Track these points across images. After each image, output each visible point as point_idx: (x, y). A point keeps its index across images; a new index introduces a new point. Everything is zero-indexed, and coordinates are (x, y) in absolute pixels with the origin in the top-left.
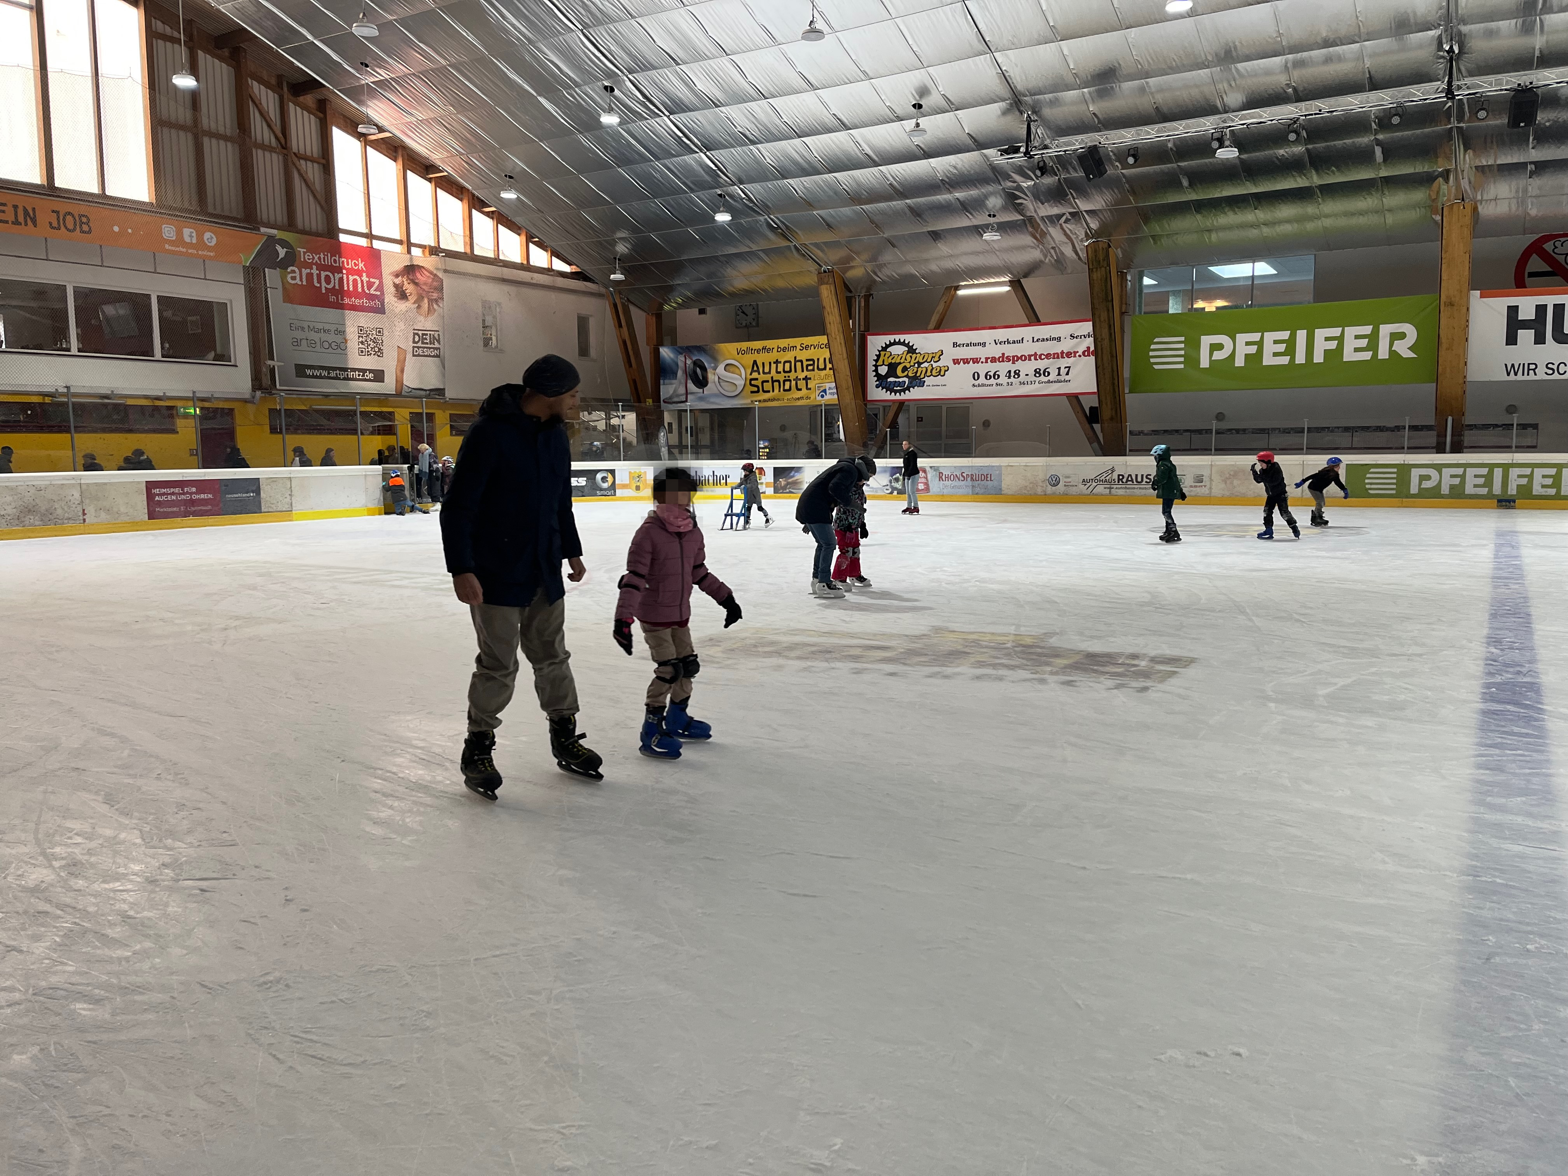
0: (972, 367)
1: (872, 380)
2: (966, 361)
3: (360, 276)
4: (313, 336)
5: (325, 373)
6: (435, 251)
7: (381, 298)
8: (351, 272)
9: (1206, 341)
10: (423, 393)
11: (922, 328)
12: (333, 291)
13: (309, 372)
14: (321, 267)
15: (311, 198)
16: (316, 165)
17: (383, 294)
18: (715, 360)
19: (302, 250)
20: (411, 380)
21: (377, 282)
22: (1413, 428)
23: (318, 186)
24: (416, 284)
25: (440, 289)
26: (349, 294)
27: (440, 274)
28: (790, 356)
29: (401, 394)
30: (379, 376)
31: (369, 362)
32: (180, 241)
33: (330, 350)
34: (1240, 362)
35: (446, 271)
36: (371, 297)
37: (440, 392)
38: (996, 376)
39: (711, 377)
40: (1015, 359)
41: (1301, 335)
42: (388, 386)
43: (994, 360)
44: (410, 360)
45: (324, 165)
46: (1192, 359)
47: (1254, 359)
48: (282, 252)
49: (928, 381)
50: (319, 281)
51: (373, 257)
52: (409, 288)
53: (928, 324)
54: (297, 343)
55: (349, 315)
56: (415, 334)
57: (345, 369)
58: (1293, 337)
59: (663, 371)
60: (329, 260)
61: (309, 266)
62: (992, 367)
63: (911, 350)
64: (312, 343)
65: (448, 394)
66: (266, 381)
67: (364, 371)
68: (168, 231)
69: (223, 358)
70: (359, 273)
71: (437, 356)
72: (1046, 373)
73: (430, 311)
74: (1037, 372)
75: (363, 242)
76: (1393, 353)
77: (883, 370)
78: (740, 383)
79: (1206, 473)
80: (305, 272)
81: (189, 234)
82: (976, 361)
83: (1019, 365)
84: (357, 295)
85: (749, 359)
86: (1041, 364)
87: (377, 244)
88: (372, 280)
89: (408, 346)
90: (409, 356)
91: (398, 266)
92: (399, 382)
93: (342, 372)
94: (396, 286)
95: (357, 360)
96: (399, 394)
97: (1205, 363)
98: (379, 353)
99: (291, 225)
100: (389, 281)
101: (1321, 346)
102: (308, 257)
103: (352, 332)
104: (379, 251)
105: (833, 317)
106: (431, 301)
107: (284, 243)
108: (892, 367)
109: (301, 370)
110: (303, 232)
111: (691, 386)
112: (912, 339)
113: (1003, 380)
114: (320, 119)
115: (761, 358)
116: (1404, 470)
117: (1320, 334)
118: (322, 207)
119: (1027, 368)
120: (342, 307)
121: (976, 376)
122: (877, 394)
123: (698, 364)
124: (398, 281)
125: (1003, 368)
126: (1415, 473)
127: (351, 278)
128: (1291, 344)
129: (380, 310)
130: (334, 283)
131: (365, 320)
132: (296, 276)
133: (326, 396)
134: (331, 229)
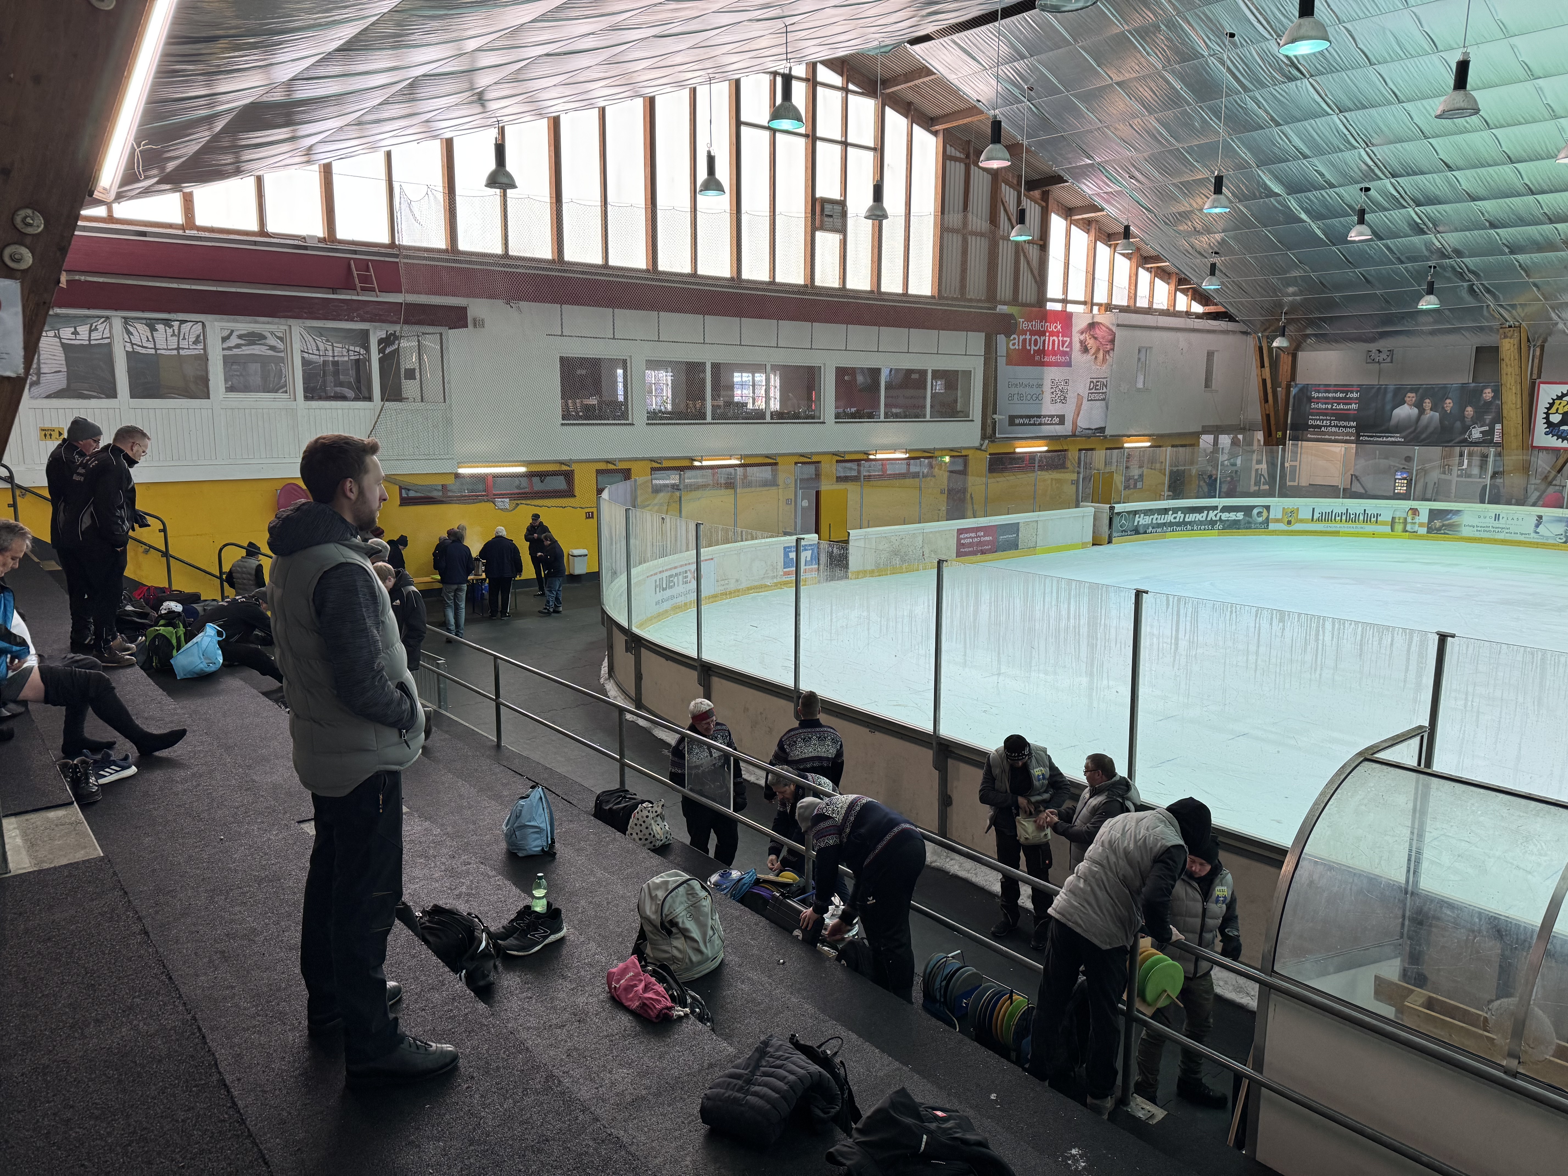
1: (1541, 428)
3: (1058, 337)
4: (1022, 390)
5: (1027, 421)
6: (1109, 307)
10: (1090, 432)
12: (1039, 352)
13: (1017, 421)
14: (1033, 333)
15: (1030, 275)
16: (1035, 246)
17: (1071, 349)
19: (1021, 320)
20: (1082, 423)
21: (1068, 339)
23: (1035, 263)
24: (1096, 338)
25: (1112, 341)
27: (1114, 329)
30: (1062, 419)
31: (1056, 409)
33: (1031, 401)
35: (1118, 325)
37: (1102, 430)
44: (1084, 404)
45: (1041, 246)
50: (1030, 345)
54: (1012, 398)
55: (1045, 370)
56: (1091, 382)
57: (1039, 417)
61: (1024, 333)
64: (1021, 396)
65: (1108, 432)
66: (990, 431)
67: (1052, 416)
69: (966, 415)
71: (1104, 399)
73: (1104, 360)
75: (1061, 307)
80: (1021, 338)
87: (1070, 308)
88: (1065, 339)
89: (1085, 392)
90: (1085, 401)
91: (1083, 324)
92: (1075, 424)
93: (1038, 419)
94: (1081, 342)
95: (1048, 408)
96: (1074, 435)
98: (1064, 400)
99: (1015, 300)
100: (1076, 338)
103: (1047, 386)
105: (1511, 369)
106: (1105, 352)
109: (1012, 420)
110: (1024, 305)
114: (1042, 207)
118: (1036, 282)
120: (1042, 364)
124: (1082, 338)
127: (1051, 339)
131: (1057, 373)
133: (1026, 440)
134: (1042, 298)
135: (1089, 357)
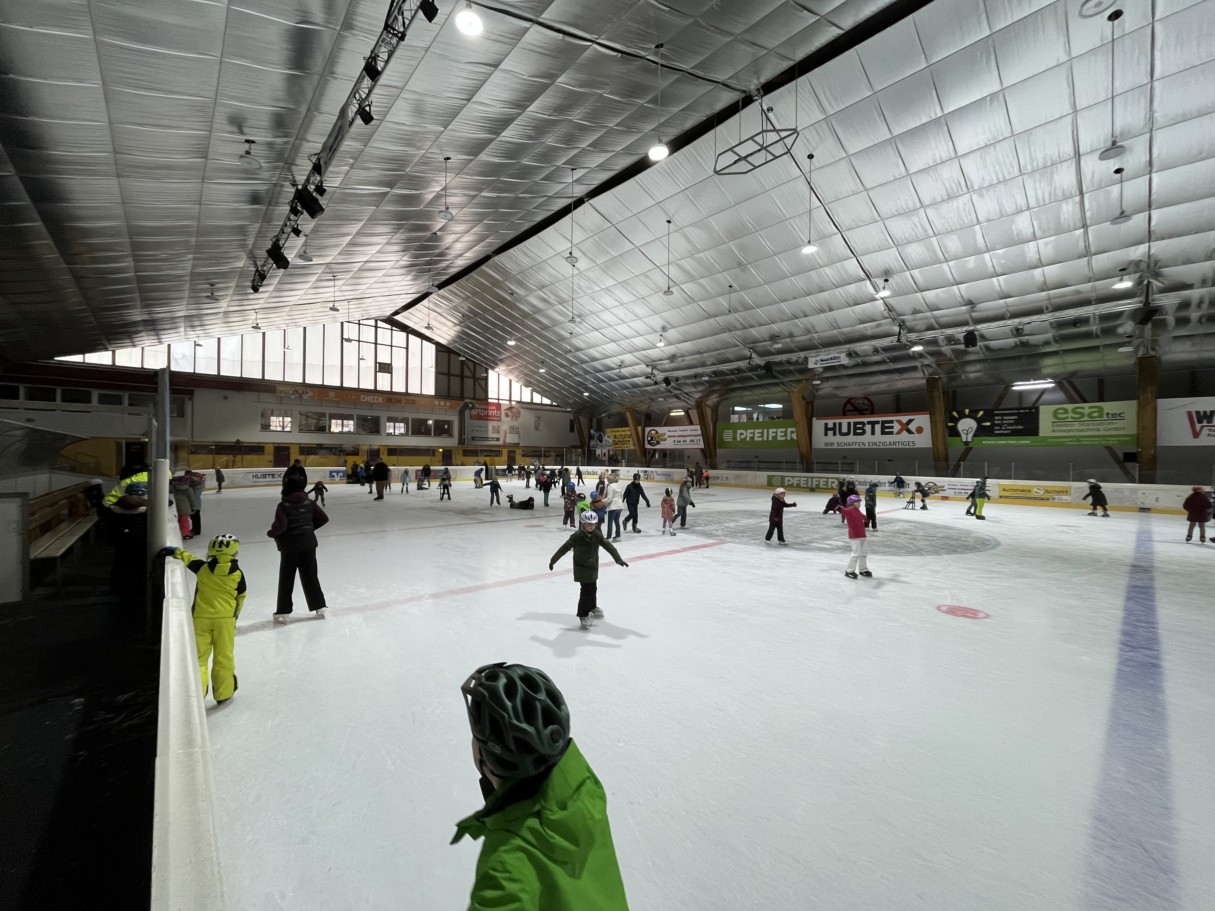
0: (674, 439)
1: (646, 442)
2: (672, 437)
4: (479, 429)
5: (480, 439)
6: (519, 402)
7: (500, 417)
8: (491, 410)
9: (739, 432)
10: (512, 445)
11: (659, 425)
12: (485, 416)
13: (476, 439)
14: (482, 409)
15: (482, 390)
16: (484, 381)
17: (501, 415)
18: (605, 434)
19: (477, 405)
20: (508, 441)
21: (499, 412)
22: (786, 462)
23: (484, 386)
24: (512, 412)
25: (519, 413)
26: (490, 416)
27: (520, 409)
28: (624, 433)
29: (505, 446)
30: (498, 439)
31: (495, 436)
32: (439, 405)
33: (483, 433)
34: (748, 439)
35: (522, 408)
36: (497, 417)
37: (518, 444)
38: (680, 442)
39: (604, 440)
40: (685, 436)
41: (765, 430)
42: (501, 443)
43: (679, 436)
44: (508, 435)
45: (486, 381)
46: (735, 438)
47: (752, 438)
48: (470, 406)
49: (661, 442)
50: (481, 413)
51: (498, 406)
52: (510, 413)
53: (661, 423)
54: (473, 431)
55: (489, 422)
56: (511, 427)
58: (763, 431)
59: (591, 437)
60: (484, 407)
61: (478, 409)
62: (679, 439)
63: (657, 432)
64: (477, 431)
65: (521, 445)
66: (463, 442)
67: (493, 438)
68: (437, 403)
69: (451, 435)
70: (494, 410)
71: (518, 433)
72: (694, 441)
73: (516, 420)
74: (691, 441)
75: (496, 401)
76: (792, 438)
77: (649, 439)
78: (611, 441)
79: (728, 476)
80: (477, 411)
81: (442, 403)
82: (674, 436)
83: (686, 438)
84: (493, 416)
85: (614, 434)
86: (692, 438)
87: (501, 402)
89: (508, 431)
90: (508, 433)
91: (507, 407)
92: (504, 441)
93: (487, 439)
95: (491, 435)
97: (738, 439)
98: (498, 433)
99: (474, 398)
100: (503, 412)
101: (771, 435)
102: (478, 407)
103: (490, 427)
104: (500, 404)
105: (630, 422)
106: (516, 418)
107: (471, 403)
108: (652, 438)
109: (473, 438)
110: (477, 399)
111: (599, 442)
112: (658, 429)
113: (682, 443)
114: (486, 368)
115: (617, 434)
116: (783, 477)
117: (771, 430)
118: (484, 392)
119: (688, 439)
120: (487, 420)
121: (674, 441)
122: (648, 446)
123: (600, 435)
124: (506, 412)
125: (682, 439)
126: (787, 479)
128: (762, 433)
129: (500, 421)
130: (486, 413)
131: (495, 423)
132: (474, 412)
133: (480, 446)
134: (487, 398)
135: (509, 419)
